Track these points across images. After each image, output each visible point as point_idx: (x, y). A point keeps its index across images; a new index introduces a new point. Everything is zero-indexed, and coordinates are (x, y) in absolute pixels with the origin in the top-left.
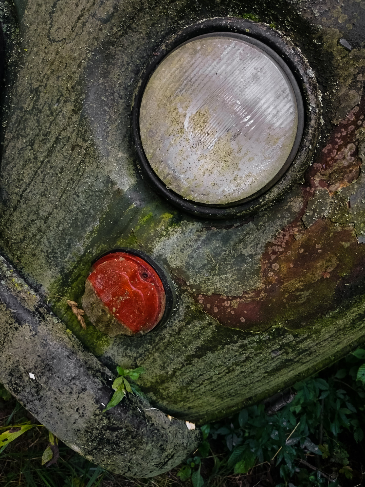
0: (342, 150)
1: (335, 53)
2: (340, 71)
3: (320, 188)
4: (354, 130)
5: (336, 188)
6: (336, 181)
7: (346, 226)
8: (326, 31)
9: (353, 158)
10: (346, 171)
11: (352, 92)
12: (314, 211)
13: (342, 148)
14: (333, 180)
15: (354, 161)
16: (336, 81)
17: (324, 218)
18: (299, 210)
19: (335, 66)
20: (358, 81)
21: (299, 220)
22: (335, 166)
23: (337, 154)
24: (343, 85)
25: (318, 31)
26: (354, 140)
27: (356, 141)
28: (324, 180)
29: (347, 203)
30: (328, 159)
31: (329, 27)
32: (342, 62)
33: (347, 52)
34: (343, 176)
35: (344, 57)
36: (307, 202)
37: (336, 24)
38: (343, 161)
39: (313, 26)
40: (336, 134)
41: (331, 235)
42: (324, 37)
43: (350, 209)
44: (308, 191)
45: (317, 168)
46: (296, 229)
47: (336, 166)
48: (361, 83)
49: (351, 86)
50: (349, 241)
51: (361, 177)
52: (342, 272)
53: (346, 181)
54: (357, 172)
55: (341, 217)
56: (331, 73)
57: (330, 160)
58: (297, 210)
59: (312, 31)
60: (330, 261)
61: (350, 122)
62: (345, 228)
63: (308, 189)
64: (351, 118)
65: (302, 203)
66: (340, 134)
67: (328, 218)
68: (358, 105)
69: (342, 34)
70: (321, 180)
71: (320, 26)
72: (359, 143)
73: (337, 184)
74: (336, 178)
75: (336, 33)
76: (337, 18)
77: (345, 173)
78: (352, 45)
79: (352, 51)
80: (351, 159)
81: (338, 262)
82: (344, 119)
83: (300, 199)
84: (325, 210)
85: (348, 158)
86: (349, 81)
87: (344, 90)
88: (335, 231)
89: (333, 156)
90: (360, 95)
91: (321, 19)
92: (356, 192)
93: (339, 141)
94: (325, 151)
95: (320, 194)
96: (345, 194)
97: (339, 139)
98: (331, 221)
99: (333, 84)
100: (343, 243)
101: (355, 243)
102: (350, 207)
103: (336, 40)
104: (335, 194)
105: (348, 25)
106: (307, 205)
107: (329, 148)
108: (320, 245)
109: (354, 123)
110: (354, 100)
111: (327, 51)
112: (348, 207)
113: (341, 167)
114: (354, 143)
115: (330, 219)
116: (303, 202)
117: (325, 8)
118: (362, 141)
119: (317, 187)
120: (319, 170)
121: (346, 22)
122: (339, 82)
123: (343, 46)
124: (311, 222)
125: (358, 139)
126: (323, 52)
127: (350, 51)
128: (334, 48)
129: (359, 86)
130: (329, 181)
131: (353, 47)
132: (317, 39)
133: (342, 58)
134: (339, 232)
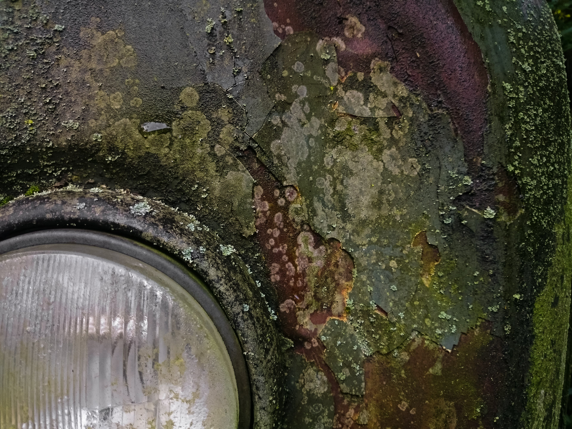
0: (297, 254)
1: (153, 150)
2: (186, 165)
3: (321, 328)
4: (285, 216)
5: (340, 303)
6: (333, 295)
7: (410, 345)
8: (111, 134)
9: (321, 247)
10: (331, 271)
11: (231, 176)
12: (347, 365)
13: (294, 252)
14: (328, 298)
15: (327, 250)
16: (193, 182)
17: (369, 359)
18: (326, 386)
19: (172, 165)
20: (223, 156)
21: (341, 396)
22: (309, 281)
23: (295, 266)
24: (209, 178)
25: (99, 144)
26: (299, 227)
27: (302, 226)
28: (315, 311)
29: (377, 312)
30: (291, 283)
31: (110, 126)
32: (175, 151)
33: (168, 135)
34: (334, 280)
35: (171, 144)
36: (326, 364)
37: (115, 115)
38: (314, 264)
39: (86, 144)
40: (267, 245)
41: (403, 375)
42: (116, 143)
43: (390, 316)
44: (310, 350)
45: (289, 308)
46: (351, 412)
47: (311, 280)
48: (229, 155)
49: (222, 170)
50: (435, 361)
51: (357, 259)
52: (473, 410)
53: (343, 282)
54: (345, 258)
55: (390, 338)
56: (177, 178)
57: (295, 283)
58: (323, 390)
59: (91, 150)
60: (439, 412)
61: (268, 213)
62: (412, 348)
63: (308, 346)
64: (264, 207)
65: (320, 373)
66: (272, 240)
67: (374, 354)
68: (255, 185)
69: (137, 118)
70: (311, 315)
71: (96, 134)
72: (308, 225)
73: (338, 297)
74: (328, 292)
75: (125, 125)
76: (108, 106)
77: (332, 273)
78: (165, 121)
79: (173, 128)
80: (320, 251)
81: (452, 403)
82: (257, 217)
83: (311, 371)
84: (359, 348)
85: (316, 253)
86: (212, 167)
87: (217, 184)
88: (402, 364)
89: (292, 274)
90: (244, 172)
91: (88, 126)
92: (372, 284)
93: (281, 249)
94: (275, 278)
95: (330, 335)
96: (361, 301)
97: (278, 247)
98: (381, 354)
99: (193, 189)
100: (431, 370)
101: (445, 355)
102: (386, 314)
103: (137, 132)
104: (349, 313)
105: (132, 103)
106: (329, 368)
107: (277, 269)
108: (403, 402)
109: (275, 208)
110: (244, 184)
111: (140, 157)
112: (384, 317)
113: (319, 273)
114: (302, 230)
115: (378, 352)
116: (319, 371)
117: (78, 109)
118: (309, 219)
119: (316, 330)
120: (295, 308)
121: (125, 101)
122: (199, 179)
123: (154, 132)
124: (360, 382)
125: (302, 221)
126: (136, 162)
127: (170, 130)
128: (144, 145)
129: (231, 161)
130: (322, 305)
131: (169, 122)
132: (110, 154)
133: (170, 146)
134: (409, 361)
